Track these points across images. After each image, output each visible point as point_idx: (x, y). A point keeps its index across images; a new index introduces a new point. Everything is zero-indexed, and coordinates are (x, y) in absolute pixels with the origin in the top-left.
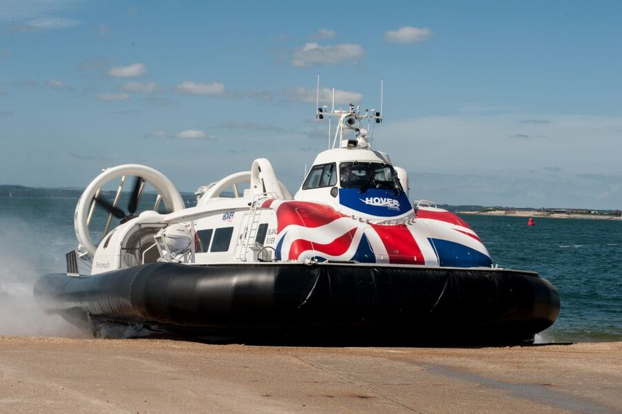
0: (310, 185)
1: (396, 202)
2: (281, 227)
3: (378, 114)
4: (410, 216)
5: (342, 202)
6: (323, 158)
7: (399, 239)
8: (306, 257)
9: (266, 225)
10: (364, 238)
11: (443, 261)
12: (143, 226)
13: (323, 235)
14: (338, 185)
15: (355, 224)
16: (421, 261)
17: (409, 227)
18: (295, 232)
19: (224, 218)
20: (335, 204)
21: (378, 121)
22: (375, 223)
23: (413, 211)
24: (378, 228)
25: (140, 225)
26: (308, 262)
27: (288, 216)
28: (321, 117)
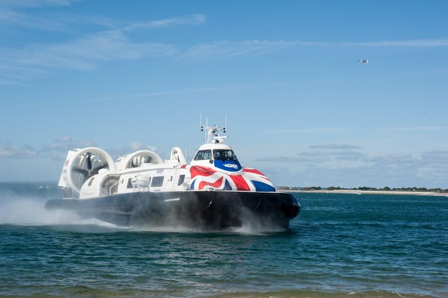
0: (197, 158)
1: (236, 166)
2: (192, 177)
3: (224, 129)
4: (242, 171)
5: (216, 166)
6: (203, 147)
7: (239, 180)
8: (206, 188)
9: (184, 176)
10: (227, 181)
11: (257, 190)
12: (110, 176)
13: (211, 179)
14: (213, 159)
15: (222, 175)
16: (249, 190)
17: (242, 176)
18: (200, 178)
19: (157, 172)
20: (212, 167)
21: (224, 132)
22: (230, 174)
23: (242, 169)
24: (231, 176)
25: (108, 175)
26: (208, 190)
27: (194, 171)
28: (202, 130)
